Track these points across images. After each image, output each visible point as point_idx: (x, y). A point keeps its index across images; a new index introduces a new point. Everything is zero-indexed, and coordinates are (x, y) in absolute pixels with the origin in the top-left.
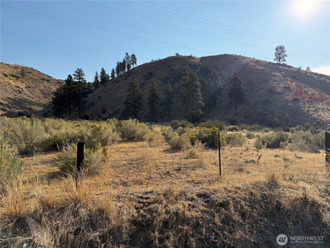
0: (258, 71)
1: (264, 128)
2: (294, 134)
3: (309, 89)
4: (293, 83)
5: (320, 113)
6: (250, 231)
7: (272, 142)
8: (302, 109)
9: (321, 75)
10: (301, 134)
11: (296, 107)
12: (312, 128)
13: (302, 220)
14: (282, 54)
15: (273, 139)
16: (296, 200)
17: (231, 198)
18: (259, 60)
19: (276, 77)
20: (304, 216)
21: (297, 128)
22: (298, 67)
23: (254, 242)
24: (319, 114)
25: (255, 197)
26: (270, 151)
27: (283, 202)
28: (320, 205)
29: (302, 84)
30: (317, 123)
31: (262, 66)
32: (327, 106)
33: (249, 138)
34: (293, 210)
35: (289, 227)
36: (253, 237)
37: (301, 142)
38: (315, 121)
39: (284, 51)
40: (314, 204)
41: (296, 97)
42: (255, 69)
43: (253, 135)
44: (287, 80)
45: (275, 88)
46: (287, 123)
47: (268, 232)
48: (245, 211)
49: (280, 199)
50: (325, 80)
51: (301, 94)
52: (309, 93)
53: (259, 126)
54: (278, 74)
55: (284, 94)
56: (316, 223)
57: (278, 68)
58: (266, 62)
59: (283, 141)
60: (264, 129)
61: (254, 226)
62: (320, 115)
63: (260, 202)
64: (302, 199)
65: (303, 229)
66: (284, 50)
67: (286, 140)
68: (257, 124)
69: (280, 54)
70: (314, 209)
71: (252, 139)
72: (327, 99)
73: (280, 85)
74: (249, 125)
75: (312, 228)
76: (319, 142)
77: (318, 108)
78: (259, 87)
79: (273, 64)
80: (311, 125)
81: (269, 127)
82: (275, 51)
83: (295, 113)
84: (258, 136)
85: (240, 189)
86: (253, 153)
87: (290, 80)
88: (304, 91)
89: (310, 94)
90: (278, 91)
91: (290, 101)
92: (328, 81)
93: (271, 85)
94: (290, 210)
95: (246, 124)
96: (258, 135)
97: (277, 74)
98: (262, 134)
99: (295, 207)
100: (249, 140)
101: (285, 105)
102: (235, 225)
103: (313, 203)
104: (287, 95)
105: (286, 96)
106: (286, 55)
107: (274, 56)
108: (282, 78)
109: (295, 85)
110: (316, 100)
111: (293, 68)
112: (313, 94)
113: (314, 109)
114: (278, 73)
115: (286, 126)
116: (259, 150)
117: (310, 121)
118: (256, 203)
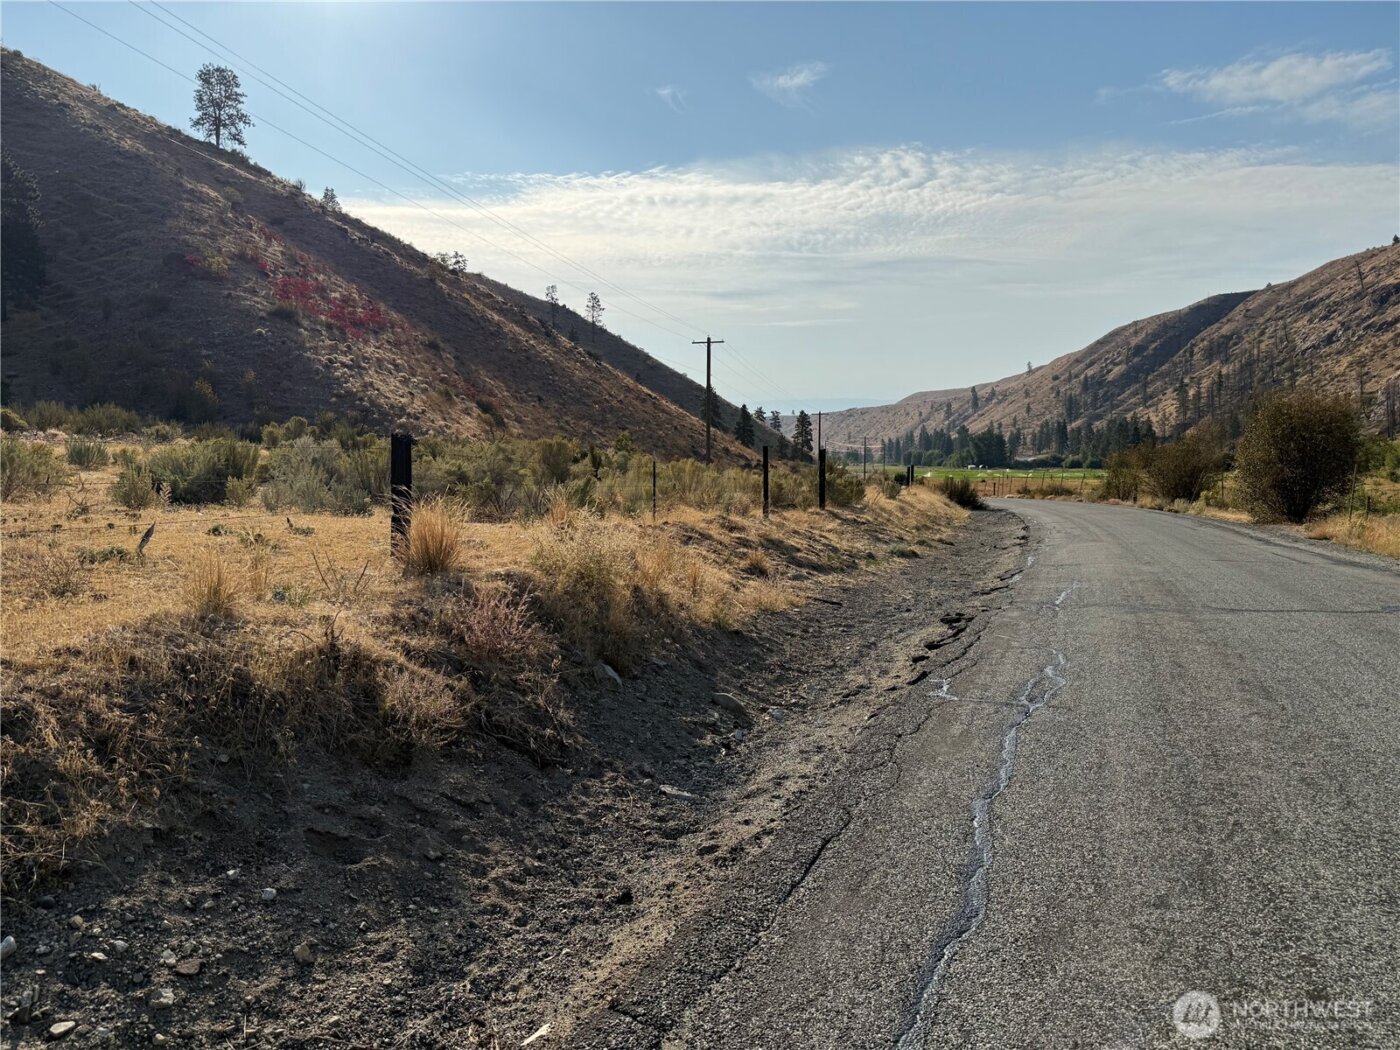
0: (118, 159)
1: (149, 426)
2: (278, 450)
3: (333, 280)
4: (274, 243)
5: (372, 376)
6: (135, 796)
7: (192, 482)
8: (308, 354)
9: (375, 234)
10: (304, 448)
11: (284, 343)
12: (343, 429)
13: (321, 719)
14: (230, 106)
15: (198, 469)
16: (303, 656)
17: (42, 692)
18: (122, 106)
19: (203, 202)
20: (329, 704)
21: (288, 428)
22: (293, 181)
23: (155, 830)
24: (367, 379)
25: (148, 673)
26: (187, 515)
27: (259, 671)
28: (376, 662)
29: (309, 253)
30: (362, 411)
31: (137, 137)
32: (394, 353)
33: (80, 464)
34: (294, 692)
35: (282, 748)
36: (148, 815)
37: (308, 478)
38: (353, 407)
39: (237, 94)
40: (360, 662)
41: (285, 304)
42: (99, 144)
43: (102, 454)
44: (250, 227)
45: (197, 249)
46: (252, 405)
47: (205, 783)
48: (109, 728)
49: (245, 665)
50: (387, 254)
51: (303, 295)
52: (333, 295)
53: (125, 415)
54: (213, 194)
55: (236, 285)
56: (366, 718)
57: (211, 167)
58: (156, 125)
59: (239, 477)
60: (153, 429)
61: (149, 776)
62: (371, 384)
63: (168, 687)
64: (321, 651)
65: (327, 746)
66: (236, 89)
67: (249, 472)
68: (116, 405)
69: (218, 105)
70: (360, 678)
71: (96, 469)
72: (392, 327)
73: (222, 242)
74: (75, 409)
75: (352, 736)
76: (369, 478)
77: (365, 358)
78: (122, 236)
79: (189, 140)
80: (337, 419)
81: (173, 422)
82: (198, 85)
83: (279, 369)
84: (125, 458)
85: (77, 653)
86: (111, 526)
87: (261, 230)
88: (315, 284)
89: (335, 298)
90: (210, 265)
91: (262, 318)
92: (398, 259)
93: (182, 237)
94: (282, 695)
95: (62, 404)
96: (124, 452)
97: (205, 189)
98: (146, 451)
99: (299, 682)
100: (84, 475)
101: (242, 332)
102: (70, 790)
103: (355, 658)
104: (249, 293)
105: (245, 292)
106: (243, 118)
107: (194, 104)
108: (230, 215)
109: (282, 252)
110: (358, 324)
111: (275, 182)
112: (346, 300)
113: (352, 360)
114: (210, 187)
115: (245, 422)
116: (137, 512)
117: (335, 403)
118: (155, 692)
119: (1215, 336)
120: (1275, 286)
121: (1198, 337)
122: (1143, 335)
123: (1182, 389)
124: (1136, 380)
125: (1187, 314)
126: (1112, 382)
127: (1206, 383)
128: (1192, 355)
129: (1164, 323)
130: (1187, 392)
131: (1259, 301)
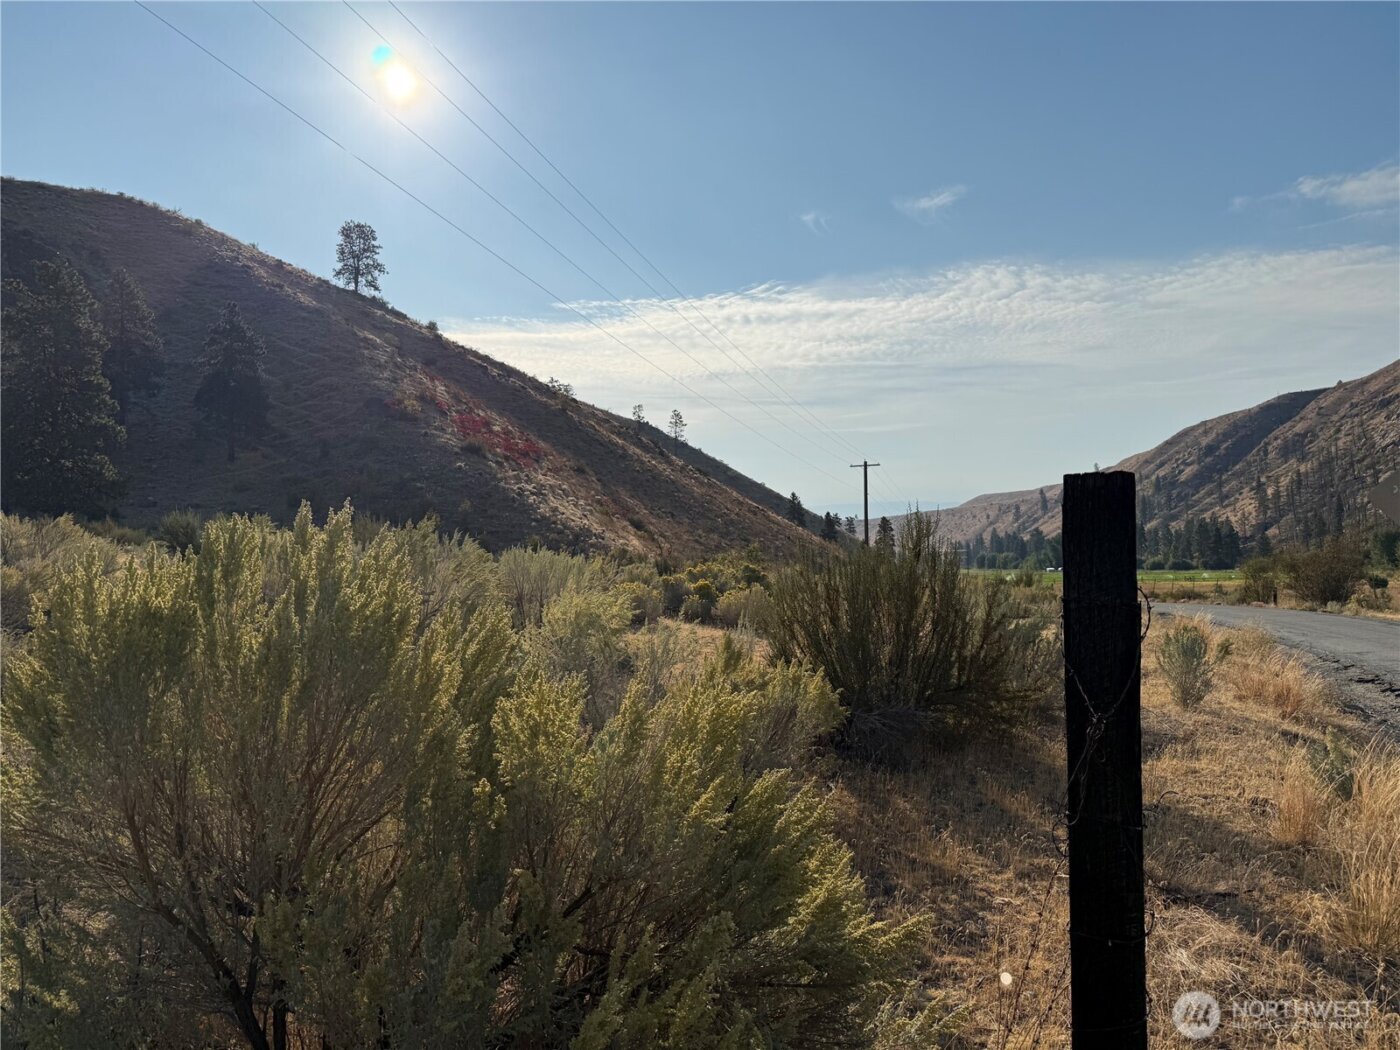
0: (304, 314)
3: (490, 414)
4: (438, 383)
8: (502, 484)
14: (367, 258)
19: (375, 349)
22: (427, 322)
24: (552, 505)
29: (465, 391)
32: (557, 479)
39: (374, 246)
41: (469, 440)
42: (284, 299)
44: (415, 369)
45: (391, 394)
51: (477, 431)
52: (495, 428)
54: (377, 340)
55: (429, 425)
62: (557, 509)
66: (373, 242)
69: (358, 257)
72: (546, 455)
73: (403, 385)
77: (542, 486)
78: (320, 382)
83: (483, 498)
87: (424, 371)
88: (479, 419)
89: (498, 432)
90: (405, 407)
91: (456, 453)
93: (373, 383)
97: (371, 336)
101: (447, 466)
104: (439, 430)
105: (436, 430)
106: (379, 267)
108: (399, 359)
109: (447, 392)
110: (523, 454)
112: (506, 433)
113: (535, 488)
114: (373, 334)
119: (1289, 435)
120: (1346, 384)
121: (1271, 436)
122: (1214, 435)
123: (1260, 488)
124: (1210, 480)
125: (1257, 413)
126: (1184, 483)
127: (1284, 482)
128: (1266, 453)
129: (1234, 422)
130: (1265, 491)
131: (1331, 399)
